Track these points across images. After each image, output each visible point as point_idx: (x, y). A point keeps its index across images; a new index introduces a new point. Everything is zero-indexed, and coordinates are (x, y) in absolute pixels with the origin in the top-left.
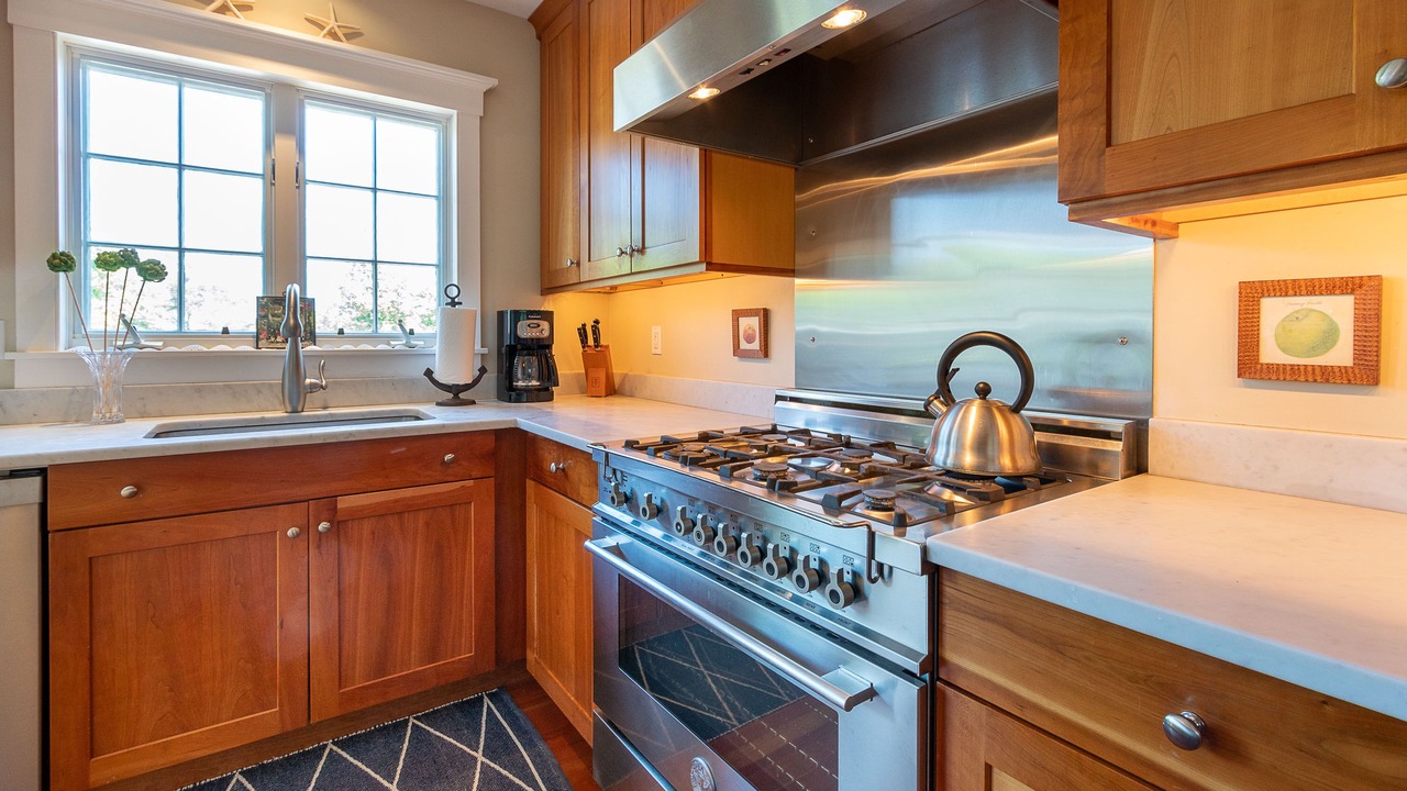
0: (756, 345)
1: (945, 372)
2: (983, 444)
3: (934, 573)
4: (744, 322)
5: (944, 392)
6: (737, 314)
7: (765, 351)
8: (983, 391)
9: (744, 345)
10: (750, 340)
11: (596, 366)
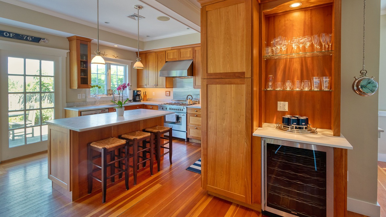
0: (169, 95)
1: (187, 98)
2: (189, 102)
3: (187, 108)
4: (167, 92)
5: (187, 99)
6: (166, 92)
7: (170, 95)
8: (190, 99)
9: (167, 95)
10: (168, 94)
11: (145, 97)
